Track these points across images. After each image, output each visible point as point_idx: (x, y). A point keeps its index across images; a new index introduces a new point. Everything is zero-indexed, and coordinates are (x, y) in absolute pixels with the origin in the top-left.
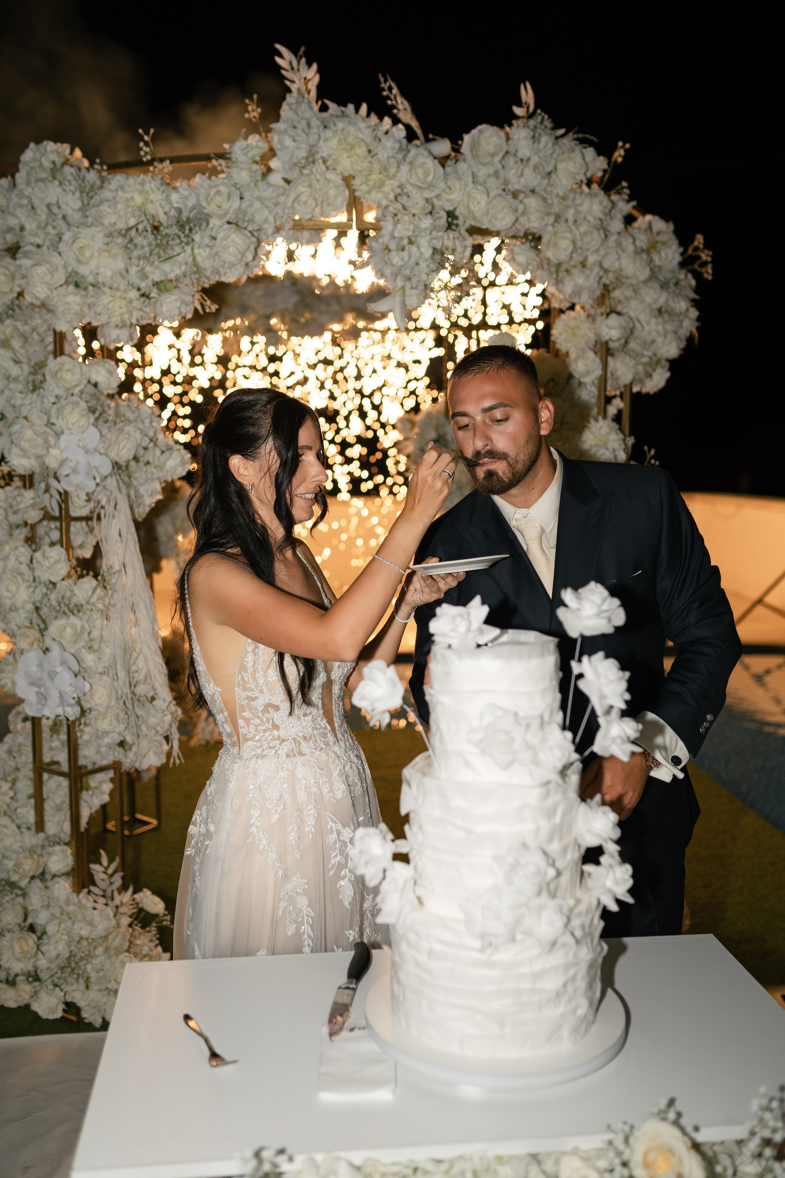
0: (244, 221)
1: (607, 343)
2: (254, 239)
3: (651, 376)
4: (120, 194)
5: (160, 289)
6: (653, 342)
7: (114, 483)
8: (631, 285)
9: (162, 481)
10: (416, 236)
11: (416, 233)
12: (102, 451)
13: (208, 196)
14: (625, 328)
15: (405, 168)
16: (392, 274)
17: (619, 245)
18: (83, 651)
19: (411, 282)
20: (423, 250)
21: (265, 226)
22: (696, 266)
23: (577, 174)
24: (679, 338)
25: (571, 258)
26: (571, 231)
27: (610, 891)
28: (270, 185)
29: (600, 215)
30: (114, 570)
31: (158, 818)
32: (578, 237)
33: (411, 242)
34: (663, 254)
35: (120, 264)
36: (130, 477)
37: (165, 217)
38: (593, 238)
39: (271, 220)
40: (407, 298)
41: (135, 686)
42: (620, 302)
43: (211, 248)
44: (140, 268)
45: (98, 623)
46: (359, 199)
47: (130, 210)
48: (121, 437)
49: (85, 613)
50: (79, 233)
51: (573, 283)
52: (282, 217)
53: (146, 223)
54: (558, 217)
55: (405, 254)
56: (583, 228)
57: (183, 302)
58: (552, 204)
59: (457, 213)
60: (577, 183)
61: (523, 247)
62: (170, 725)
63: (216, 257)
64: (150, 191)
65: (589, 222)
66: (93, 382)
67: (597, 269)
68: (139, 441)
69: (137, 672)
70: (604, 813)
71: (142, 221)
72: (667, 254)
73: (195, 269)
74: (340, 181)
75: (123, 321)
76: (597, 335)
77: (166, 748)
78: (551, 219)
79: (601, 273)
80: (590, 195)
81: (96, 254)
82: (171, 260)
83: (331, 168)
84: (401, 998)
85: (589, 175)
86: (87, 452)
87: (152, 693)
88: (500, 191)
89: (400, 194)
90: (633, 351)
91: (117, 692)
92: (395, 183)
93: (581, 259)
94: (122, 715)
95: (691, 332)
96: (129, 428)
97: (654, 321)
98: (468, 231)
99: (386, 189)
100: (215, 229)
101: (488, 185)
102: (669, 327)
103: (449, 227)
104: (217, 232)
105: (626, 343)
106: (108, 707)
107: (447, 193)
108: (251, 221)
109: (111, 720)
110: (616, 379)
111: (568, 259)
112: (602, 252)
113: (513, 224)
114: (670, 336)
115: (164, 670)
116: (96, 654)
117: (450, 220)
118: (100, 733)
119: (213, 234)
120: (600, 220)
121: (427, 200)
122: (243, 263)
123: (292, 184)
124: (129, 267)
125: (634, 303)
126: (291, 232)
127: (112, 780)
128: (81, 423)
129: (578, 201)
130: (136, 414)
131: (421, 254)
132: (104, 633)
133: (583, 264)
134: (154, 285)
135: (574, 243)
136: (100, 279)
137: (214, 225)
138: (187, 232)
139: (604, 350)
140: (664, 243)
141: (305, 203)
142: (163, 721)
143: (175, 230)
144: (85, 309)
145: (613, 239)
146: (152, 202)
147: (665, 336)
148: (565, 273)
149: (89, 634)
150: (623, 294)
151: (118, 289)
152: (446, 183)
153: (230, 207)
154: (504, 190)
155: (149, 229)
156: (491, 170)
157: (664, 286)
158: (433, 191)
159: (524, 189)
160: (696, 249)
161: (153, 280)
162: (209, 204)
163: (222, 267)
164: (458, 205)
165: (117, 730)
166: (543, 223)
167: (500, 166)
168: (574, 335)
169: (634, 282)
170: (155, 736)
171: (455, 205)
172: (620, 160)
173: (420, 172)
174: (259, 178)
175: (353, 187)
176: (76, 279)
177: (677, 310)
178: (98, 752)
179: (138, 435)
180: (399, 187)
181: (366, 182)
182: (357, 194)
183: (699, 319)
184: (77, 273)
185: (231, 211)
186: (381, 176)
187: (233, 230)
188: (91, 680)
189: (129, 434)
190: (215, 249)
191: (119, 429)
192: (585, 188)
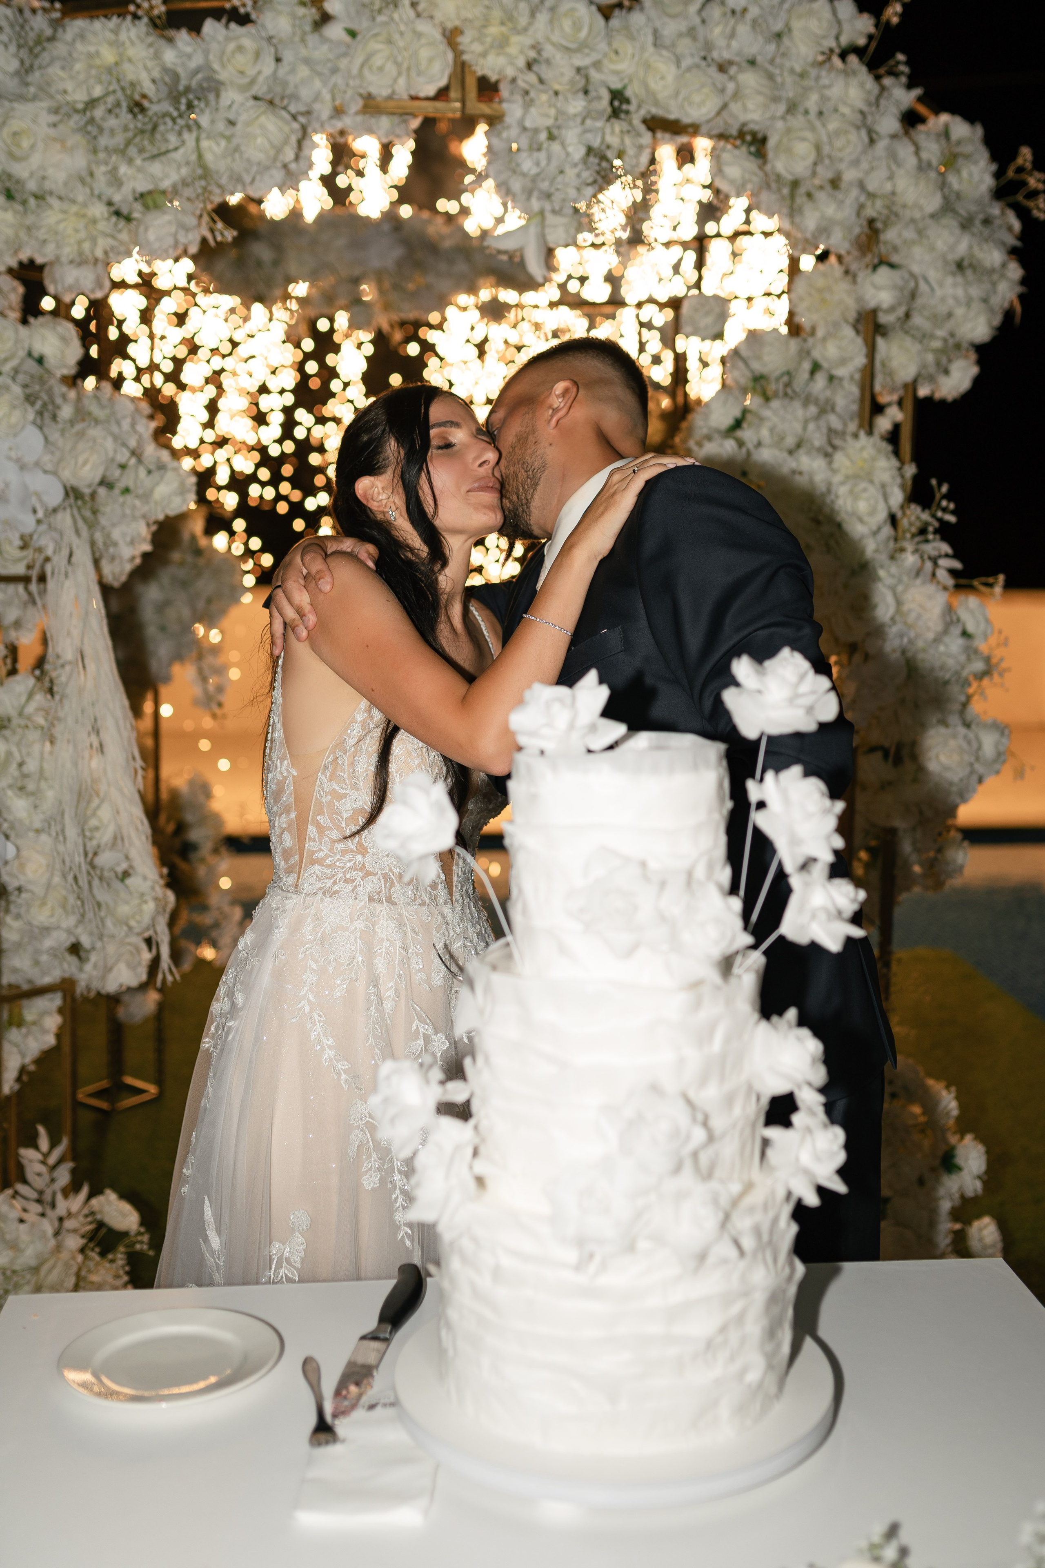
0: (282, 98)
1: (874, 312)
2: (296, 126)
3: (946, 372)
4: (79, 46)
5: (147, 207)
6: (950, 315)
7: (69, 521)
8: (913, 220)
9: (151, 522)
10: (559, 127)
11: (560, 122)
12: (49, 467)
13: (223, 53)
14: (901, 289)
15: (542, 18)
16: (524, 190)
17: (893, 156)
18: (10, 793)
19: (551, 202)
20: (570, 149)
21: (317, 106)
22: (1020, 198)
23: (824, 37)
24: (991, 310)
25: (814, 174)
26: (813, 129)
27: (806, 1172)
28: (325, 40)
29: (861, 105)
30: (61, 661)
31: (159, 1082)
32: (825, 138)
33: (551, 137)
34: (965, 174)
35: (80, 161)
36: (95, 512)
37: (152, 87)
38: (848, 142)
39: (327, 97)
40: (547, 231)
41: (95, 854)
42: (896, 249)
43: (229, 139)
44: (109, 168)
45: (36, 748)
46: (470, 66)
47: (94, 72)
48: (81, 446)
49: (14, 732)
50: (13, 109)
51: (817, 214)
52: (345, 92)
53: (119, 94)
54: (792, 108)
55: (542, 156)
56: (832, 126)
57: (182, 226)
58: (783, 84)
59: (629, 93)
60: (823, 53)
61: (737, 152)
62: (153, 920)
63: (237, 155)
64: (128, 44)
65: (843, 115)
66: (36, 354)
67: (855, 192)
68: (111, 454)
69: (97, 829)
70: (799, 1039)
71: (114, 92)
72: (971, 175)
73: (199, 171)
74: (437, 35)
75: (81, 253)
76: (859, 300)
77: (147, 956)
78: (781, 108)
79: (863, 198)
80: (846, 73)
81: (40, 145)
82: (163, 158)
83: (425, 14)
84: (451, 1352)
85: (844, 40)
86: (23, 467)
87: (124, 866)
88: (697, 60)
89: (535, 61)
90: (918, 329)
91: (64, 862)
92: (527, 40)
93: (830, 175)
94: (72, 900)
95: (1011, 303)
96: (95, 432)
97: (950, 280)
98: (645, 121)
99: (513, 50)
100: (234, 108)
101: (679, 50)
102: (976, 292)
103: (616, 113)
104: (238, 114)
105: (908, 315)
106: (49, 886)
107: (611, 61)
108: (295, 97)
109: (53, 909)
110: (890, 374)
111: (808, 173)
112: (865, 165)
113: (719, 113)
114: (976, 306)
115: (145, 827)
116: (31, 799)
117: (616, 103)
118: (36, 930)
119: (232, 117)
120: (862, 112)
121: (579, 70)
122: (279, 164)
123: (359, 38)
124: (94, 167)
125: (918, 251)
126: (359, 118)
127: (60, 1011)
128: (14, 420)
129: (825, 81)
130: (108, 411)
131: (568, 154)
132: (45, 765)
133: (835, 183)
134: (136, 199)
135: (818, 148)
136: (48, 185)
137: (233, 102)
138: (183, 107)
139: (871, 327)
140: (967, 157)
141: (381, 69)
142: (141, 911)
143: (166, 107)
144: (23, 234)
145: (882, 145)
146: (130, 60)
147: (968, 305)
148: (805, 199)
149: (21, 765)
150: (900, 235)
151: (73, 202)
152: (610, 44)
153: (259, 73)
154: (705, 58)
155: (124, 105)
156: (683, 26)
157: (966, 225)
158: (588, 55)
159: (737, 59)
160: (1020, 170)
161: (134, 191)
162: (223, 66)
163: (247, 171)
164: (631, 80)
165: (64, 925)
166: (768, 115)
167: (697, 20)
168: (823, 301)
169: (917, 215)
170: (127, 936)
171: (626, 81)
172: (895, 20)
173: (567, 24)
174: (308, 28)
175: (461, 48)
176: (8, 184)
177: (988, 264)
178: (37, 963)
179: (109, 444)
180: (533, 47)
181: (480, 39)
182: (466, 57)
183: (1023, 282)
184: (10, 176)
185: (261, 79)
186: (503, 29)
187: (262, 109)
188: (20, 842)
189: (94, 440)
190: (235, 141)
191: (78, 433)
192: (837, 61)
